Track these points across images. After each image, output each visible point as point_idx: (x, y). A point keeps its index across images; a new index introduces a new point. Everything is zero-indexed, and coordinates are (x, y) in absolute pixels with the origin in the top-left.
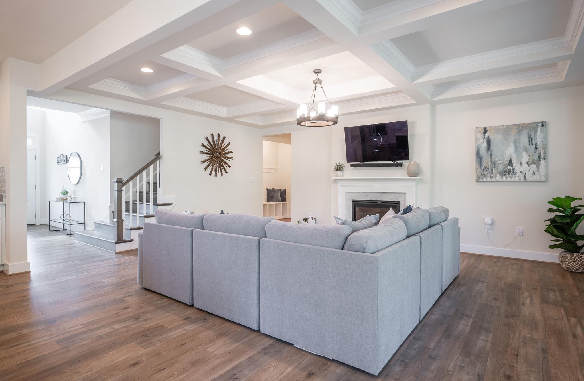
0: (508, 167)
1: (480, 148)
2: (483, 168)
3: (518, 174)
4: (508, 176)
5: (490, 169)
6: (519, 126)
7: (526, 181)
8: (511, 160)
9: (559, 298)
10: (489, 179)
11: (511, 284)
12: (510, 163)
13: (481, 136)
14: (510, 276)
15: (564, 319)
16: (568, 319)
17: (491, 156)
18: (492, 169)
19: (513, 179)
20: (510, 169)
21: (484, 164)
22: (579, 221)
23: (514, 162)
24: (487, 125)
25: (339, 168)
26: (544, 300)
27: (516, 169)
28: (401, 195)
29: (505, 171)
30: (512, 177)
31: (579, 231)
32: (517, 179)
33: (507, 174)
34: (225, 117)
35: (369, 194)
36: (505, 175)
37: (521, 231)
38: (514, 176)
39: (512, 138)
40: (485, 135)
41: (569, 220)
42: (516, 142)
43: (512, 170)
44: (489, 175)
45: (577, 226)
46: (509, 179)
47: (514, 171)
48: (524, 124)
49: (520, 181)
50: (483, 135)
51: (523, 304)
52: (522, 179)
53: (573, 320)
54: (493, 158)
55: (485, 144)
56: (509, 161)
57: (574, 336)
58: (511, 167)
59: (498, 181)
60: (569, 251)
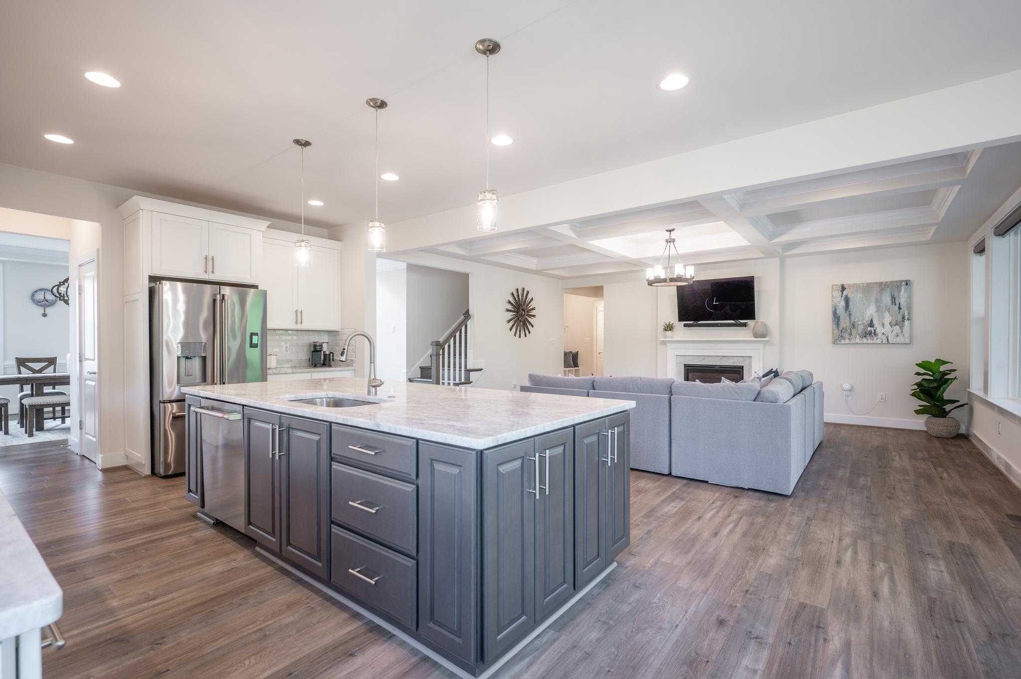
0: (869, 329)
1: (837, 307)
2: (841, 328)
3: (880, 336)
4: (868, 337)
5: (849, 331)
6: (881, 284)
7: (889, 343)
8: (872, 321)
9: (927, 456)
10: (847, 341)
11: (877, 447)
12: (871, 324)
13: (838, 294)
14: (876, 440)
15: (932, 469)
16: (935, 469)
17: (850, 316)
18: (851, 330)
19: (874, 341)
20: (871, 331)
21: (842, 325)
22: (946, 385)
23: (876, 322)
24: (846, 282)
25: (669, 328)
26: (912, 457)
27: (878, 331)
28: (745, 358)
29: (865, 333)
30: (873, 339)
31: (947, 396)
32: (879, 341)
33: (868, 335)
34: (535, 269)
35: (706, 357)
36: (865, 337)
37: (884, 397)
38: (876, 338)
39: (873, 297)
40: (843, 293)
41: (935, 385)
42: (878, 301)
43: (873, 331)
44: (847, 336)
45: (944, 390)
46: (870, 341)
47: (875, 332)
48: (887, 282)
49: (882, 343)
50: (841, 293)
51: (893, 460)
52: (885, 341)
53: (940, 470)
54: (852, 319)
55: (843, 303)
56: (869, 322)
57: (941, 478)
58: (872, 329)
59: (857, 344)
60: (935, 416)
